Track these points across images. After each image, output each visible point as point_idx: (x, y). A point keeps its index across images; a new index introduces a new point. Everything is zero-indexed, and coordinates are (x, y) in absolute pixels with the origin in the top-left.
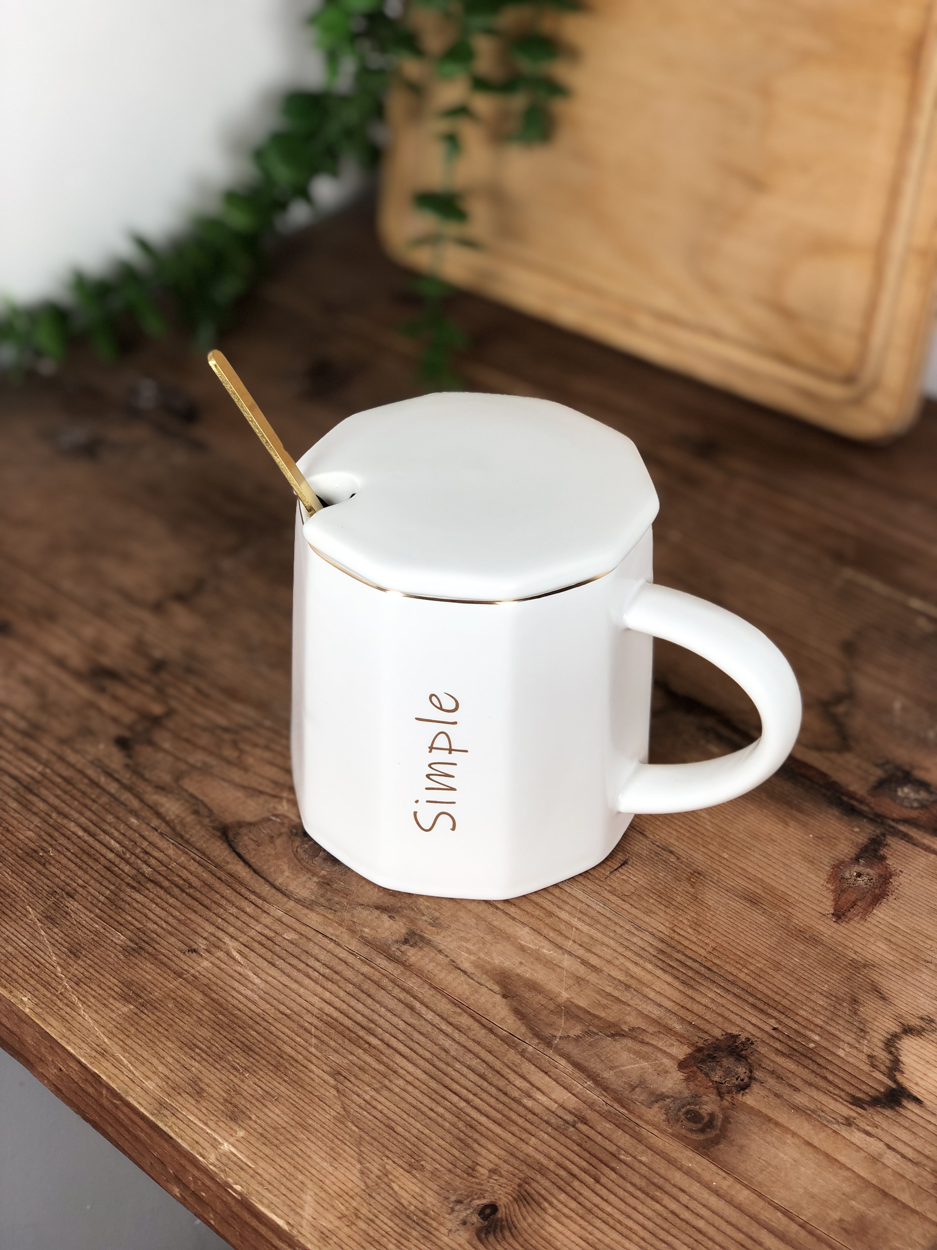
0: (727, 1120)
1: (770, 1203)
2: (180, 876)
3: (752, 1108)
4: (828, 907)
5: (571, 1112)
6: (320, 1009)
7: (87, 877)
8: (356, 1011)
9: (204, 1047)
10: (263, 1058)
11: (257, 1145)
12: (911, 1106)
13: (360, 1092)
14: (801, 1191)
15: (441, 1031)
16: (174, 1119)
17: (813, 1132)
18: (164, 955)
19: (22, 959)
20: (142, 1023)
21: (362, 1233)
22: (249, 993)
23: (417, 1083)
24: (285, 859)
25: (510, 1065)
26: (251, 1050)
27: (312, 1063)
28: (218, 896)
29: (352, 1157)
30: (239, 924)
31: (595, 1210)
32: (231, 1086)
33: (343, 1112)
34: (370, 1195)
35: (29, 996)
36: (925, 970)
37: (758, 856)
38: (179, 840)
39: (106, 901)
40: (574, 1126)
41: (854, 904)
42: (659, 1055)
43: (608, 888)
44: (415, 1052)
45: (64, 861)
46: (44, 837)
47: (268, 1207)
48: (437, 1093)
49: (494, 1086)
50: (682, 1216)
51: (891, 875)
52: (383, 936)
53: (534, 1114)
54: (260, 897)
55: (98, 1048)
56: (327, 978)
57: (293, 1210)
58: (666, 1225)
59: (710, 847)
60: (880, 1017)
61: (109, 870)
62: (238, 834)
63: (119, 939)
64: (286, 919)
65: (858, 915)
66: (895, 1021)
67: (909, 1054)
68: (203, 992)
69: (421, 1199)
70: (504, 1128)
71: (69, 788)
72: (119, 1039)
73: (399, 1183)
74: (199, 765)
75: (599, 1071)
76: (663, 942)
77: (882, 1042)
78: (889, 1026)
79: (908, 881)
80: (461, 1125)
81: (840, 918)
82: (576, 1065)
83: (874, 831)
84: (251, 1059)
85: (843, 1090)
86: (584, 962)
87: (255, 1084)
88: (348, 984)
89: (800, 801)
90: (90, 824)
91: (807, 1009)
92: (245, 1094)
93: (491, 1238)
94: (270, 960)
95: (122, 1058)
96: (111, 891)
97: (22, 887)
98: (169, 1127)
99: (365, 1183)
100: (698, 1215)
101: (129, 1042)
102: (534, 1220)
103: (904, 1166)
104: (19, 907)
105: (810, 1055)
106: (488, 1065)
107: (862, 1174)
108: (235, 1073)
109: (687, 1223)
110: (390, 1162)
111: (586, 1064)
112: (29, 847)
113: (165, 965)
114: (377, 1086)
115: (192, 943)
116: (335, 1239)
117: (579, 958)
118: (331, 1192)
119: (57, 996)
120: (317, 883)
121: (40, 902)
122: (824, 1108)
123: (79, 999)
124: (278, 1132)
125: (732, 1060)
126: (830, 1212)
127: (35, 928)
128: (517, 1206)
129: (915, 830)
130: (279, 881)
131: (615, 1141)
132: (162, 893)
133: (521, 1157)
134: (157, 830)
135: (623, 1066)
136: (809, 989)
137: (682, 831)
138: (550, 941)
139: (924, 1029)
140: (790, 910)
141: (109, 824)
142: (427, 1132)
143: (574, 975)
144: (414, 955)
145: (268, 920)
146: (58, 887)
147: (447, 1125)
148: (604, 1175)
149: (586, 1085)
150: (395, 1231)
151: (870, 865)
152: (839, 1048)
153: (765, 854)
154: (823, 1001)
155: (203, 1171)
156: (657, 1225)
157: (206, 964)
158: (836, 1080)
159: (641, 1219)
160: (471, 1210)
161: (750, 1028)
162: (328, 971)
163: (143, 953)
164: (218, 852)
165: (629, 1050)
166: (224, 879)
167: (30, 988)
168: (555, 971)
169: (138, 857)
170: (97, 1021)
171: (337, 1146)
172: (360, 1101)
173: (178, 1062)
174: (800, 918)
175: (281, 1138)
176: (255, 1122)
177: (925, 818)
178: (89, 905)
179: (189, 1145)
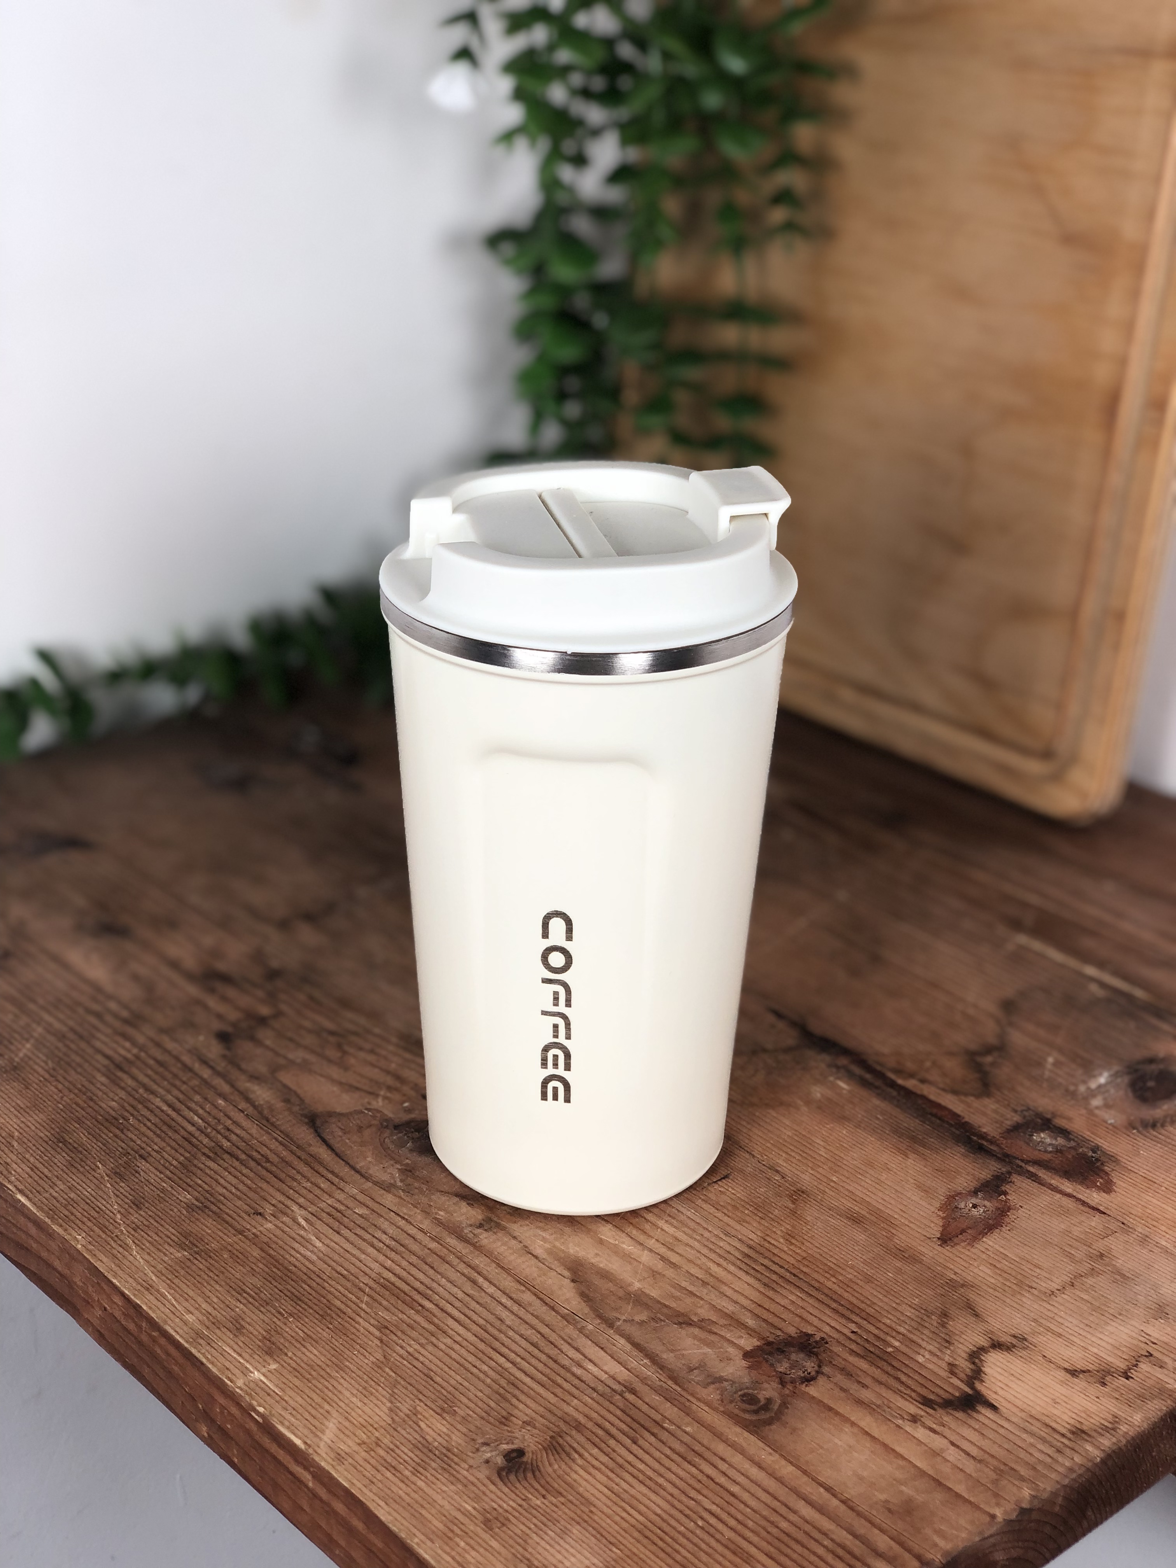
0: (784, 1404)
1: (815, 1480)
2: (259, 1152)
3: (814, 1397)
4: (936, 1231)
5: (619, 1383)
6: (379, 1274)
7: (164, 1144)
8: (415, 1278)
9: (252, 1293)
10: (311, 1308)
11: (290, 1377)
12: (985, 1410)
13: (404, 1345)
14: (851, 1473)
15: (501, 1303)
16: (208, 1348)
17: (874, 1424)
18: (229, 1216)
19: (83, 1204)
20: (194, 1267)
21: (379, 1459)
22: (309, 1254)
23: (465, 1343)
24: (371, 1148)
25: (566, 1338)
26: (300, 1300)
27: (361, 1317)
28: (294, 1171)
29: (383, 1396)
30: (310, 1196)
31: (626, 1465)
32: (273, 1327)
33: (382, 1359)
34: (395, 1429)
35: (84, 1235)
36: (1027, 1295)
37: (870, 1182)
38: (264, 1122)
39: (179, 1166)
40: (620, 1395)
41: (963, 1231)
42: (725, 1344)
43: (702, 1197)
44: (469, 1318)
45: (144, 1129)
46: (127, 1108)
47: (288, 1428)
48: (483, 1353)
49: (545, 1354)
50: (717, 1480)
51: (1009, 1209)
52: (458, 1219)
53: (582, 1381)
54: (337, 1176)
55: (144, 1284)
56: (392, 1250)
58: (698, 1486)
59: (820, 1170)
60: (970, 1332)
61: (187, 1140)
62: (326, 1122)
63: (185, 1198)
64: (361, 1197)
65: (965, 1242)
66: (985, 1337)
67: (993, 1366)
68: (262, 1249)
69: (447, 1438)
70: (547, 1389)
71: (161, 1070)
72: (167, 1278)
73: (427, 1422)
74: (299, 1061)
75: (658, 1353)
76: (751, 1248)
77: (966, 1353)
78: (976, 1339)
79: (1027, 1216)
80: (503, 1382)
81: (946, 1242)
82: (636, 1346)
83: (1000, 1169)
84: (298, 1307)
85: (914, 1391)
86: (663, 1258)
87: (297, 1327)
88: (413, 1256)
89: (926, 1137)
90: (175, 1101)
91: (892, 1317)
92: (286, 1334)
93: (512, 1477)
94: (336, 1228)
95: (167, 1293)
96: (186, 1158)
97: (95, 1146)
98: (203, 1354)
99: (392, 1419)
100: (734, 1481)
102: (560, 1467)
103: (964, 1461)
104: (89, 1162)
105: (885, 1358)
106: (543, 1336)
107: (919, 1464)
108: (279, 1316)
109: (722, 1487)
110: (422, 1404)
111: (646, 1345)
112: (110, 1115)
113: (227, 1223)
114: (423, 1341)
115: (260, 1208)
116: (350, 1460)
117: (659, 1255)
118: (355, 1422)
119: (112, 1238)
120: (399, 1170)
121: (112, 1160)
122: (891, 1405)
123: (133, 1242)
124: (312, 1368)
125: (802, 1355)
126: (876, 1493)
127: (102, 1181)
128: (545, 1455)
129: (1044, 1171)
130: (360, 1164)
131: (661, 1411)
132: (237, 1164)
133: (558, 1415)
134: (243, 1112)
135: (684, 1349)
137: (793, 1154)
138: (632, 1238)
139: (1015, 1346)
140: (894, 1231)
142: (466, 1384)
143: (651, 1269)
144: (486, 1238)
145: (341, 1196)
146: (133, 1149)
147: (488, 1381)
148: (644, 1438)
149: (642, 1362)
150: (414, 1461)
151: (989, 1198)
152: (919, 1354)
153: (877, 1181)
154: (910, 1312)
155: (229, 1396)
156: (689, 1485)
157: (269, 1226)
158: (910, 1382)
159: (673, 1478)
160: (497, 1452)
161: (827, 1329)
162: (394, 1243)
163: (207, 1211)
164: (302, 1135)
165: (695, 1337)
166: (303, 1158)
167: (85, 1228)
168: (630, 1263)
169: (218, 1132)
170: (148, 1262)
171: (371, 1386)
172: (402, 1352)
173: (223, 1302)
174: (902, 1239)
175: (313, 1373)
176: (291, 1358)
177: (1057, 1162)
178: (161, 1168)
179: (219, 1370)
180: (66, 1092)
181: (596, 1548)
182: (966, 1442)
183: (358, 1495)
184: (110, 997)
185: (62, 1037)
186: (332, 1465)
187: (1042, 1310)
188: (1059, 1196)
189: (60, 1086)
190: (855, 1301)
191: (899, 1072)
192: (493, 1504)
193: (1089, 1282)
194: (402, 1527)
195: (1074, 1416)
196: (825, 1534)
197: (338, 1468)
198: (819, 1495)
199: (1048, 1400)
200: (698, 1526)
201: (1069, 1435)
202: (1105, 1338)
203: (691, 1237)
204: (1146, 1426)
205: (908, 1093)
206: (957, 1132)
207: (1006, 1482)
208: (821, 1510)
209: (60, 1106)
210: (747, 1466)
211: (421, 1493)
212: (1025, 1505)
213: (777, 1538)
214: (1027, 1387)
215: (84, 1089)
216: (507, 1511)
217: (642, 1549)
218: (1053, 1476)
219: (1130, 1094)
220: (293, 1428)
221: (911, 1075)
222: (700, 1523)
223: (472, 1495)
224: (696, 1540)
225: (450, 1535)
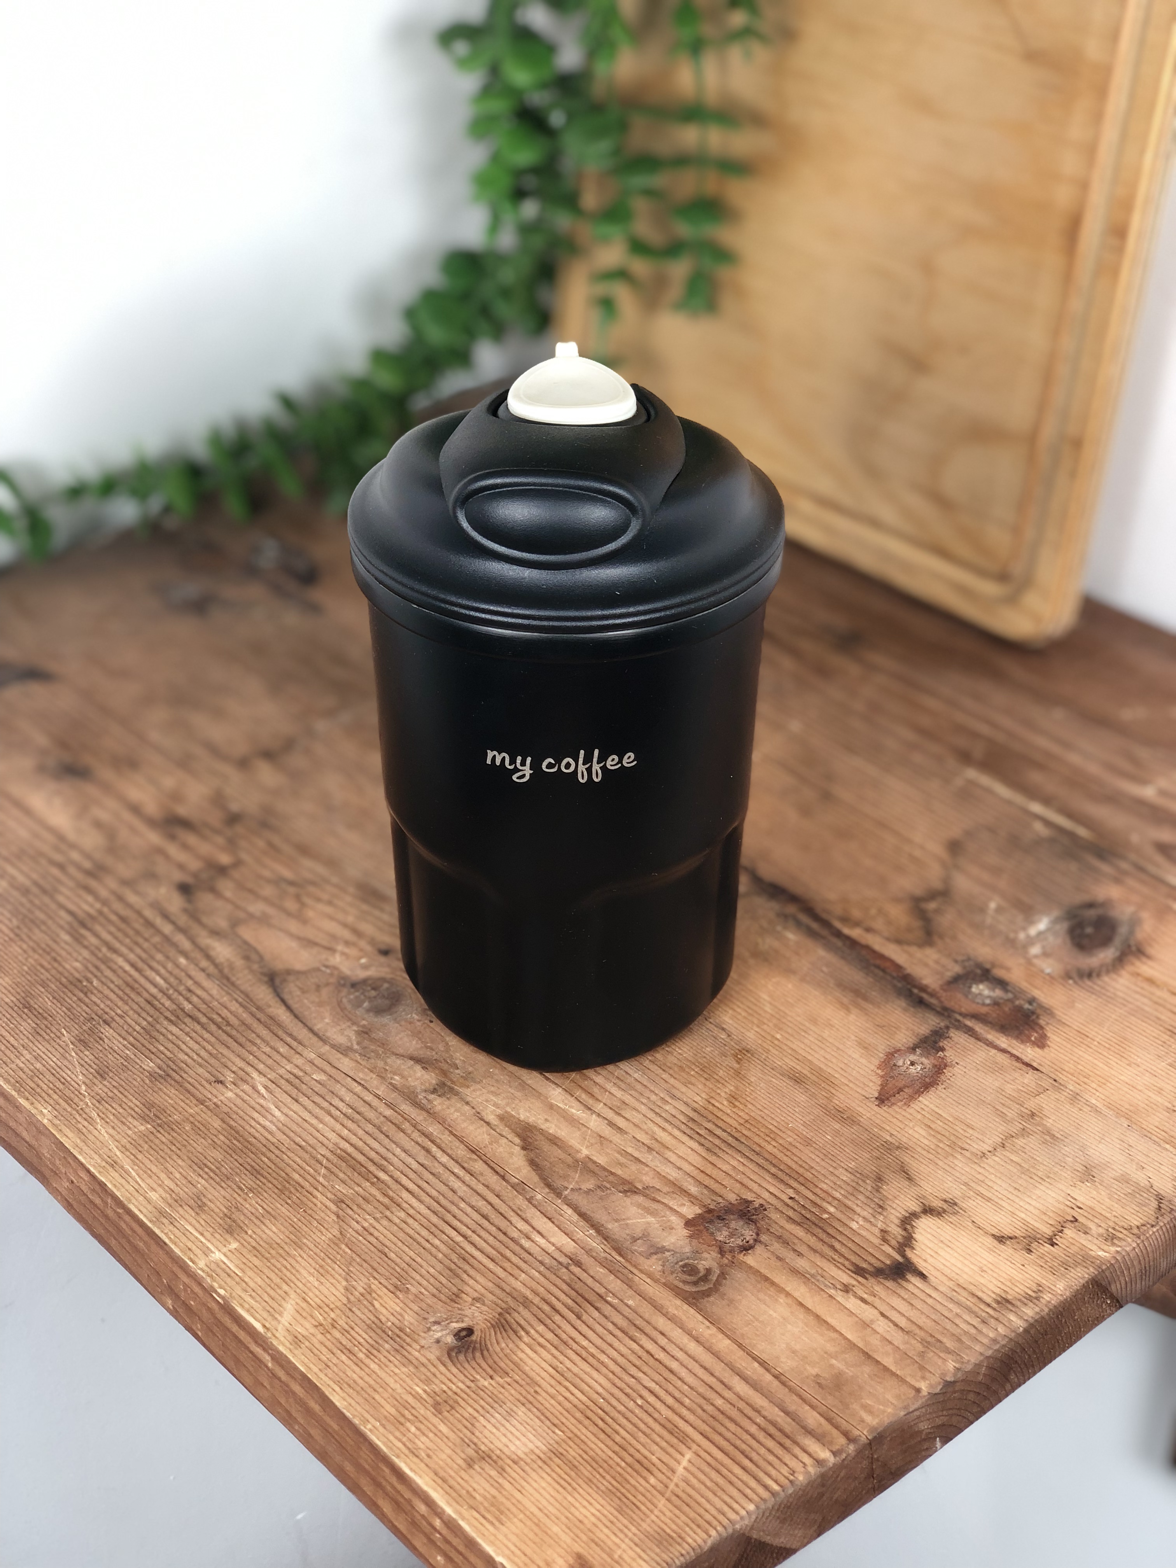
0: (723, 1275)
1: (750, 1354)
2: (220, 1015)
3: (751, 1267)
4: (874, 1090)
5: (566, 1256)
6: (336, 1144)
7: (126, 1008)
8: (369, 1147)
9: (213, 1167)
10: (269, 1182)
11: (249, 1256)
12: (915, 1280)
13: (359, 1219)
14: (784, 1346)
15: (453, 1173)
16: (171, 1227)
17: (808, 1295)
18: (190, 1084)
19: (48, 1076)
20: (157, 1141)
21: (334, 1341)
22: (267, 1124)
24: (328, 1008)
25: (516, 1209)
26: (259, 1174)
27: (317, 1189)
28: (254, 1035)
29: (340, 1275)
30: (270, 1062)
31: (571, 1342)
32: (233, 1203)
33: (339, 1236)
34: (350, 1310)
35: (50, 1108)
36: (959, 1157)
37: (812, 1039)
38: (225, 981)
39: (142, 1031)
40: (567, 1268)
41: (900, 1090)
42: (668, 1213)
44: (423, 1190)
45: (107, 992)
46: (91, 969)
47: (248, 1311)
48: (435, 1226)
49: (495, 1226)
50: (657, 1356)
51: (946, 1066)
52: (413, 1084)
53: (530, 1254)
54: (295, 1039)
55: (109, 1160)
56: (348, 1118)
57: (273, 1316)
58: (638, 1362)
59: (765, 1027)
60: (902, 1197)
61: (149, 1003)
62: (284, 980)
63: (148, 1065)
64: (318, 1061)
65: (902, 1101)
66: (917, 1202)
67: (923, 1232)
68: (223, 1120)
69: (399, 1317)
70: (497, 1263)
71: (123, 926)
72: (131, 1153)
73: (382, 1301)
74: (258, 914)
75: (603, 1222)
76: (695, 1111)
77: (898, 1218)
78: (909, 1205)
79: (963, 1073)
80: (454, 1257)
81: (884, 1102)
82: (582, 1215)
83: (939, 1024)
84: (258, 1182)
85: (848, 1259)
86: (611, 1124)
87: (257, 1203)
88: (369, 1124)
90: (138, 960)
91: (830, 1183)
92: (246, 1211)
93: (461, 1357)
94: (294, 1096)
95: (130, 1170)
96: (149, 1023)
97: (60, 1012)
98: (166, 1234)
99: (348, 1298)
100: (673, 1357)
101: (140, 1156)
102: (508, 1346)
103: (893, 1333)
104: (54, 1030)
105: (821, 1225)
106: (492, 1206)
107: (849, 1337)
108: (240, 1192)
109: (660, 1363)
110: (376, 1282)
111: (592, 1215)
112: (74, 977)
113: (189, 1092)
114: (378, 1215)
115: (220, 1075)
116: (307, 1343)
117: (607, 1119)
118: (312, 1303)
119: (77, 1111)
120: (356, 1031)
121: (76, 1026)
122: (824, 1273)
123: (98, 1115)
124: (271, 1247)
125: (741, 1223)
126: (808, 1368)
127: (67, 1049)
128: (493, 1333)
129: (981, 1025)
130: (318, 1027)
131: (605, 1285)
132: (198, 1028)
133: (507, 1290)
134: (204, 971)
135: (629, 1219)
136: (834, 1165)
137: (739, 1010)
138: (580, 1102)
139: (944, 1211)
140: (834, 1091)
141: (158, 962)
142: (419, 1260)
143: (598, 1135)
144: (439, 1104)
145: (299, 1061)
146: (96, 1014)
147: (440, 1256)
148: (586, 1312)
149: (587, 1233)
150: (368, 1343)
151: (927, 1054)
152: (854, 1221)
153: (820, 1038)
154: (846, 1176)
155: (192, 1277)
156: (630, 1362)
157: (230, 1094)
158: (844, 1250)
159: (614, 1354)
160: (447, 1331)
161: (766, 1195)
162: (350, 1111)
163: (169, 1079)
164: (261, 996)
165: (639, 1206)
166: (262, 1020)
167: (52, 1102)
168: (579, 1129)
169: (180, 994)
170: (112, 1137)
171: (327, 1264)
172: (358, 1227)
173: (186, 1178)
174: (841, 1099)
175: (272, 1252)
176: (251, 1236)
177: (994, 1015)
178: (124, 1033)
179: (181, 1251)
180: (31, 953)
181: (540, 1430)
182: (895, 1312)
183: (315, 1381)
184: (73, 846)
185: (26, 892)
186: (290, 1350)
187: (973, 1173)
188: (994, 1051)
189: (25, 946)
190: (794, 1166)
191: (845, 920)
192: (443, 1386)
193: (1019, 1142)
194: (356, 1413)
195: (999, 1285)
196: (758, 1412)
197: (296, 1352)
198: (753, 1369)
199: (976, 1268)
200: (638, 1405)
201: (994, 1305)
202: (1034, 1203)
203: (637, 1100)
204: (1068, 1294)
205: (853, 943)
206: (899, 985)
207: (932, 1354)
208: (755, 1385)
209: (25, 968)
210: (685, 1340)
211: (374, 1376)
212: (948, 1379)
213: (711, 1416)
214: (956, 1254)
215: (48, 949)
216: (456, 1393)
217: (584, 1430)
218: (978, 1348)
219: (1068, 941)
220: (252, 1310)
221: (857, 924)
222: (639, 1402)
223: (423, 1377)
224: (635, 1420)
225: (402, 1420)
